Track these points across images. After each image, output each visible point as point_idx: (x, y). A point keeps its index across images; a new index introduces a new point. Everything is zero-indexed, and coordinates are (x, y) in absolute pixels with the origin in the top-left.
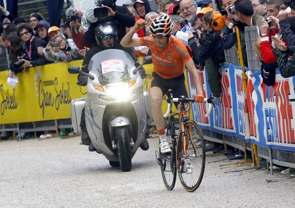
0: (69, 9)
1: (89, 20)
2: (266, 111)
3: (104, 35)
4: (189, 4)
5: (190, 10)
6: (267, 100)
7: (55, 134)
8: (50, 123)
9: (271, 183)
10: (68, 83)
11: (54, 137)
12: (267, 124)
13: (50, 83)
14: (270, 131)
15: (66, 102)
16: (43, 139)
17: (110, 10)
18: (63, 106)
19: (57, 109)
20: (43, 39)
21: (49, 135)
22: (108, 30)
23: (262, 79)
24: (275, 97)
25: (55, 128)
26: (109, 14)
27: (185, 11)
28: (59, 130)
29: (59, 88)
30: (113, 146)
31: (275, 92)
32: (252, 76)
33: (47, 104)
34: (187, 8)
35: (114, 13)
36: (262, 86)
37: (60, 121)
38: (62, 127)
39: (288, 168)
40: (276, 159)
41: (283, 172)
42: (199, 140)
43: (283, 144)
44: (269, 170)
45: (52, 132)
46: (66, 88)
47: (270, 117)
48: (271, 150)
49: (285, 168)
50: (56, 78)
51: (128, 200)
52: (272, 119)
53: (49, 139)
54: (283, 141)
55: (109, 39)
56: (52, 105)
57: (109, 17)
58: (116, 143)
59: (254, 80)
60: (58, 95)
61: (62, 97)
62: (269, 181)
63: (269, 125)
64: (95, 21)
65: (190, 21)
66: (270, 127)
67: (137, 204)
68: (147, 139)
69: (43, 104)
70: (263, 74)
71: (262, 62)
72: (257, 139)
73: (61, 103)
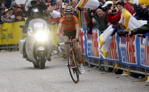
0: (13, 2)
1: (29, 6)
2: (88, 44)
3: (34, 13)
4: (60, 1)
5: (60, 4)
6: (89, 40)
7: (7, 50)
8: (5, 45)
9: (89, 72)
10: (12, 31)
11: (6, 51)
12: (88, 49)
13: (5, 30)
14: (89, 51)
15: (11, 38)
16: (2, 52)
17: (37, 2)
18: (10, 39)
19: (8, 40)
20: (3, 13)
21: (4, 50)
22: (36, 10)
23: (87, 31)
24: (92, 39)
25: (7, 48)
26: (37, 4)
27: (58, 4)
28: (8, 49)
29: (9, 32)
30: (38, 58)
31: (92, 37)
32: (83, 30)
33: (4, 38)
34: (59, 3)
35: (39, 3)
36: (87, 34)
37: (9, 45)
38: (10, 47)
39: (96, 66)
40: (91, 62)
41: (94, 67)
42: (62, 54)
43: (94, 57)
44: (89, 66)
45: (6, 49)
46: (11, 32)
47: (90, 46)
48: (90, 59)
49: (94, 66)
50: (8, 29)
51: (34, 76)
52: (90, 47)
53: (4, 52)
54: (94, 55)
55: (36, 15)
56: (6, 39)
57: (37, 5)
58: (39, 57)
59: (84, 32)
60: (8, 35)
61: (10, 36)
62: (88, 71)
63: (89, 49)
64: (31, 6)
65: (60, 8)
66: (90, 50)
67: (37, 78)
68: (51, 57)
69: (2, 38)
70: (87, 29)
71: (87, 25)
72: (85, 54)
73: (9, 38)
